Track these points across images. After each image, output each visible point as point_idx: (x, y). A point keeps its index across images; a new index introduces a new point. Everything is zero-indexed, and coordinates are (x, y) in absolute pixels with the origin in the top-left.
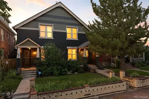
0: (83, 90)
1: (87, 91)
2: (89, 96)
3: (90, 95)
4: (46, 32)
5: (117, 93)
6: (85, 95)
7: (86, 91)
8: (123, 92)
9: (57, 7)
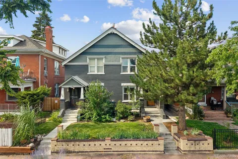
0: (103, 143)
1: (108, 145)
2: (109, 150)
3: (111, 150)
4: (96, 67)
5: (149, 152)
6: (104, 149)
7: (106, 145)
8: (159, 152)
9: (109, 34)
